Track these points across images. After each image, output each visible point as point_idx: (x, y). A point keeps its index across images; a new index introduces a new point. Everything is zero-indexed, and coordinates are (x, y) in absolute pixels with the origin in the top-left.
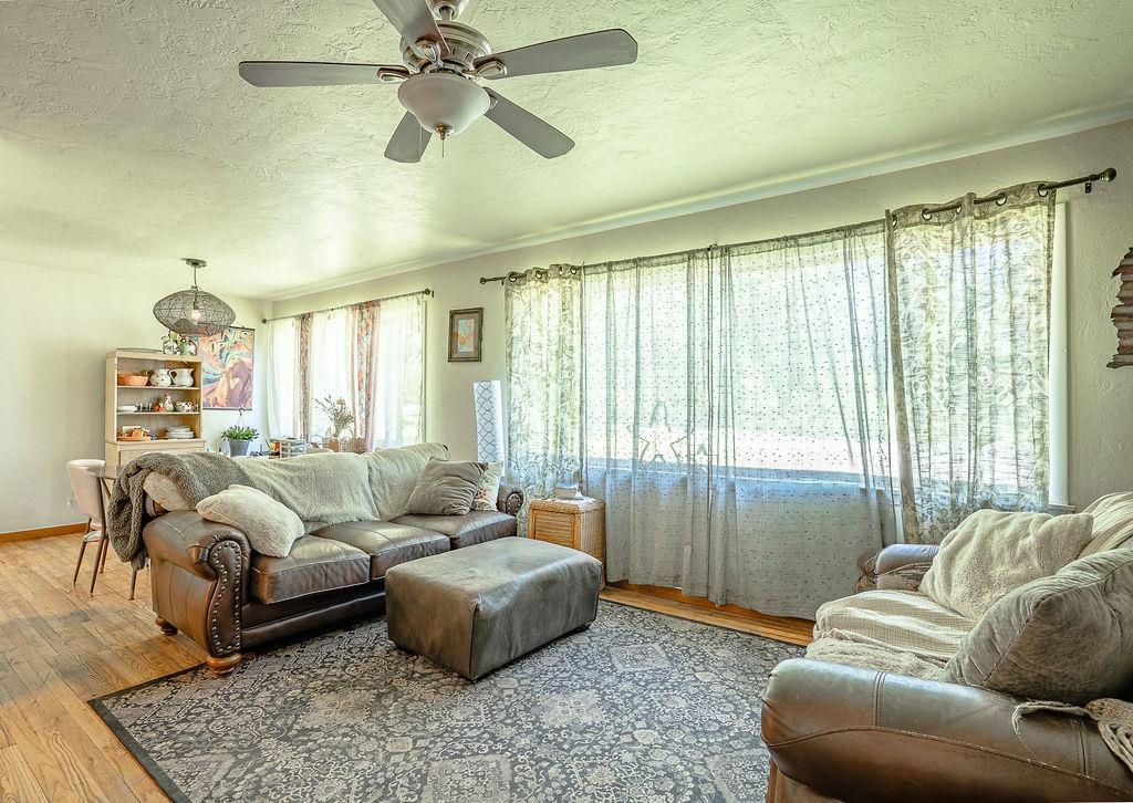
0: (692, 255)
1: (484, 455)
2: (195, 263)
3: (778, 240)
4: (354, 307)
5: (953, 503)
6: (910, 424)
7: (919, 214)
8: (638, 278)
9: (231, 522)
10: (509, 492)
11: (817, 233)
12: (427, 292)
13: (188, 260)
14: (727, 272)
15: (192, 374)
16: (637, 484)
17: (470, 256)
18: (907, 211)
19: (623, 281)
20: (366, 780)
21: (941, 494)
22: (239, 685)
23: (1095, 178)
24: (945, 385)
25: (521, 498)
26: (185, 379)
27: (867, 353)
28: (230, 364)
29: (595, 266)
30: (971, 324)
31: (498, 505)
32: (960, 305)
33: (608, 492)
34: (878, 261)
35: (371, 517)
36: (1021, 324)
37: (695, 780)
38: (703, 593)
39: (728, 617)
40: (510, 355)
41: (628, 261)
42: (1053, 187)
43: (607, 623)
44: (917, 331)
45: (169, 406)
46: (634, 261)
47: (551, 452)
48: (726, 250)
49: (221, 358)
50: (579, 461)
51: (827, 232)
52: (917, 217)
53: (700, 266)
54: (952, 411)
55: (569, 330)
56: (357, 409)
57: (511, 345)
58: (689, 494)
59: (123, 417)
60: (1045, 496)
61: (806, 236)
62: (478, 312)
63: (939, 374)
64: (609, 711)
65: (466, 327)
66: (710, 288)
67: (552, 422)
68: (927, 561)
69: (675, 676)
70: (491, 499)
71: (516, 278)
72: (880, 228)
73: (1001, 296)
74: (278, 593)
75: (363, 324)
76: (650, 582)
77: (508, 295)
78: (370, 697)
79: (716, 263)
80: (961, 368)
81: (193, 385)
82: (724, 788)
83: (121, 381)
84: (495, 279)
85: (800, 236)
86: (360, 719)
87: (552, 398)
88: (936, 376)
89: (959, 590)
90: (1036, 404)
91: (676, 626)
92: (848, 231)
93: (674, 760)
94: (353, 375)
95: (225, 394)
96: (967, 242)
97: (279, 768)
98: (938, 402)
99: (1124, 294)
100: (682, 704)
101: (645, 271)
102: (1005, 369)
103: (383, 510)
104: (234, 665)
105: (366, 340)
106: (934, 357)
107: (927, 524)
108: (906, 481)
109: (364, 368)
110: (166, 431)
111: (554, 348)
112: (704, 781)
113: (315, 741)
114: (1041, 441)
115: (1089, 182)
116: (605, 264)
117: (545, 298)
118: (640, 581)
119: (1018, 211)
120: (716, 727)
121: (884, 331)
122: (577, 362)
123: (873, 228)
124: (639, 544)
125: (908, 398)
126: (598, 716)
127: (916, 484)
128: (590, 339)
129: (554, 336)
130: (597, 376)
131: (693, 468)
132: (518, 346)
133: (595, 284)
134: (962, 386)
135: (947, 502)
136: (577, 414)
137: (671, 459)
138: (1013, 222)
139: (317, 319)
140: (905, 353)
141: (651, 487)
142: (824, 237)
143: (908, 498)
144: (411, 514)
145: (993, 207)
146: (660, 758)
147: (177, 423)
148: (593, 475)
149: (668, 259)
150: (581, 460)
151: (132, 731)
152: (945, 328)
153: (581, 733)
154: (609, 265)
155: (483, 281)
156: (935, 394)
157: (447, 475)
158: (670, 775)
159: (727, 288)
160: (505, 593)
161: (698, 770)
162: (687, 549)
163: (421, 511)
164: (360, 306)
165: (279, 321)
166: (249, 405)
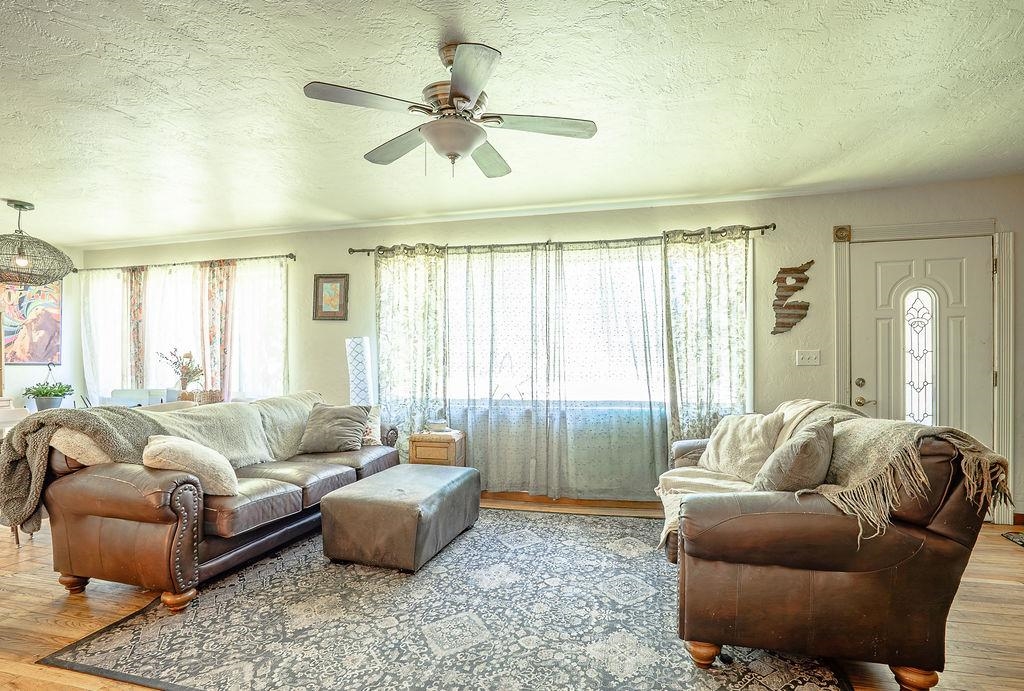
0: (534, 246)
1: (358, 400)
2: (20, 205)
3: (595, 242)
4: (203, 264)
5: (699, 415)
6: (676, 368)
7: (681, 236)
8: (492, 261)
9: (183, 467)
10: (389, 429)
11: (622, 241)
12: (291, 256)
13: (10, 202)
14: (559, 261)
16: (492, 416)
17: (335, 228)
18: (675, 233)
19: (480, 261)
20: (380, 649)
21: (693, 412)
22: (203, 614)
23: (767, 227)
24: (695, 343)
25: (397, 433)
27: (651, 324)
28: (31, 316)
29: (457, 248)
30: (709, 307)
31: (382, 439)
32: (703, 294)
33: (470, 424)
34: (658, 263)
35: (270, 459)
36: (733, 307)
37: (596, 597)
38: (544, 493)
39: (561, 506)
40: (378, 316)
41: (484, 247)
42: (749, 229)
43: (484, 522)
44: (681, 310)
46: (490, 247)
47: (418, 396)
48: (560, 246)
49: (21, 308)
50: (442, 402)
51: (627, 240)
52: (680, 238)
53: (540, 255)
54: (698, 360)
55: (433, 296)
56: (208, 361)
57: (379, 307)
58: (534, 421)
60: (744, 408)
61: (614, 241)
62: (344, 278)
63: (692, 336)
64: (521, 573)
65: (330, 290)
66: (547, 272)
67: (419, 371)
68: (703, 447)
69: (550, 546)
70: (376, 435)
71: (383, 251)
72: (658, 241)
73: (724, 291)
74: (237, 526)
75: (215, 281)
76: (504, 489)
77: (377, 265)
78: (336, 598)
79: (552, 254)
80: (704, 332)
82: (614, 598)
84: (364, 251)
85: (610, 241)
86: (340, 614)
87: (420, 352)
88: (689, 338)
89: (724, 460)
90: (741, 355)
91: (532, 517)
92: (640, 241)
93: (578, 590)
94: (202, 330)
95: (27, 348)
96: (707, 255)
97: (299, 659)
98: (691, 354)
99: (780, 294)
100: (564, 560)
101: (498, 255)
102: (725, 334)
103: (277, 452)
104: (191, 600)
105: (219, 298)
106: (689, 327)
107: (686, 430)
108: (674, 404)
109: (217, 324)
111: (421, 311)
112: (601, 597)
113: (315, 636)
114: (742, 376)
115: (763, 229)
116: (465, 247)
117: (411, 270)
118: (497, 490)
119: (732, 241)
120: (591, 569)
121: (661, 308)
122: (441, 322)
123: (655, 241)
124: (494, 462)
125: (675, 351)
126: (516, 577)
127: (679, 405)
128: (451, 305)
129: (421, 302)
130: (458, 335)
131: (535, 403)
132: (385, 309)
133: (456, 262)
134: (703, 344)
135: (695, 415)
136: (440, 364)
137: (516, 397)
138: (730, 247)
139: (152, 272)
140: (673, 323)
141: (503, 419)
142: (625, 243)
143: (675, 414)
144: (305, 453)
145: (719, 237)
146: (568, 591)
148: (456, 413)
149: (516, 248)
150: (445, 401)
151: (119, 669)
152: (695, 308)
153: (512, 588)
154: (469, 248)
155: (351, 251)
156: (689, 349)
157: (338, 418)
158: (581, 598)
159: (560, 274)
160: (433, 503)
161: (595, 592)
162: (533, 462)
163: (317, 449)
164: (212, 264)
165: (97, 272)
166: (59, 359)
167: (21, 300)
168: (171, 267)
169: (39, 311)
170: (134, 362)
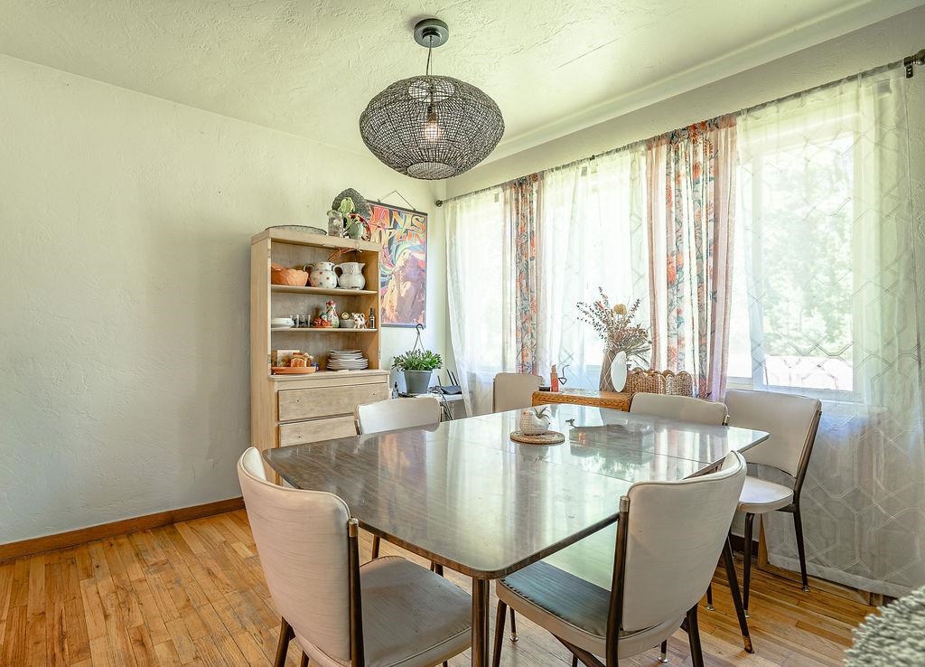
15: (364, 271)
26: (354, 278)
28: (399, 262)
45: (335, 320)
59: (279, 335)
75: (682, 167)
81: (365, 288)
83: (276, 277)
110: (330, 357)
147: (340, 345)
164: (673, 138)
165: (467, 198)
166: (424, 320)
167: (390, 242)
168: (585, 164)
169: (407, 256)
170: (519, 323)
